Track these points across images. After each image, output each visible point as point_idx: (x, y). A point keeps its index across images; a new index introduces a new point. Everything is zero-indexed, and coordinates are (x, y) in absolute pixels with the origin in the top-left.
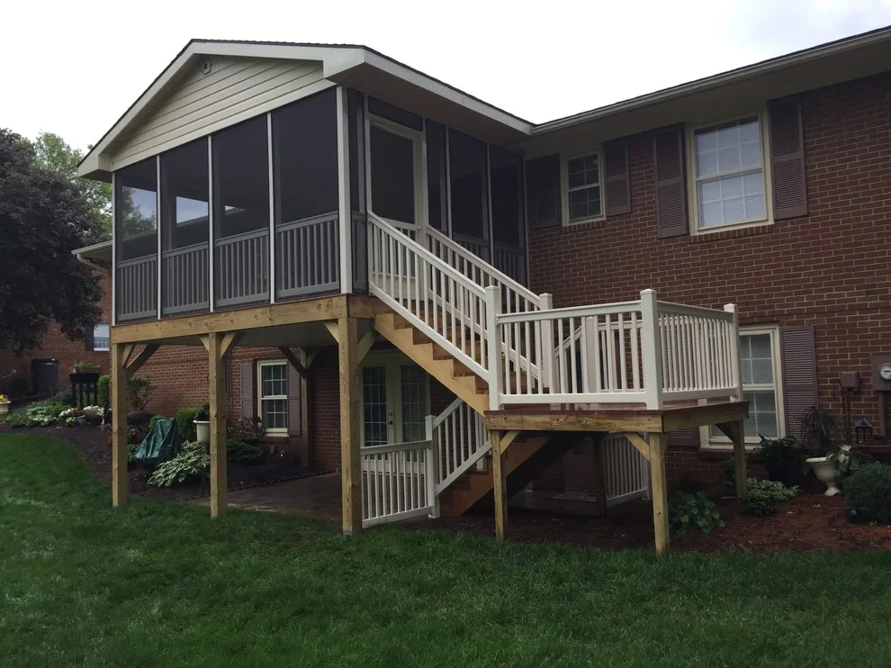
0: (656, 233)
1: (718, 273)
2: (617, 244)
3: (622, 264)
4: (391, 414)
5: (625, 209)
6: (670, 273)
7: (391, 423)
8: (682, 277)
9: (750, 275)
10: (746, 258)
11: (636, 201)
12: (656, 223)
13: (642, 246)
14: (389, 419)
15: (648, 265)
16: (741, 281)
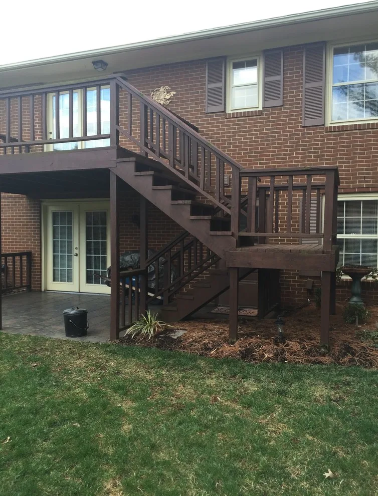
0: (301, 122)
1: (345, 154)
2: (270, 129)
3: (272, 144)
4: (76, 248)
5: (278, 103)
6: (309, 153)
7: (76, 255)
8: (318, 156)
9: (369, 157)
10: (366, 145)
11: (287, 97)
12: (301, 115)
13: (289, 131)
14: (75, 251)
15: (293, 146)
16: (362, 161)
